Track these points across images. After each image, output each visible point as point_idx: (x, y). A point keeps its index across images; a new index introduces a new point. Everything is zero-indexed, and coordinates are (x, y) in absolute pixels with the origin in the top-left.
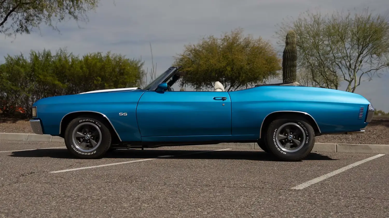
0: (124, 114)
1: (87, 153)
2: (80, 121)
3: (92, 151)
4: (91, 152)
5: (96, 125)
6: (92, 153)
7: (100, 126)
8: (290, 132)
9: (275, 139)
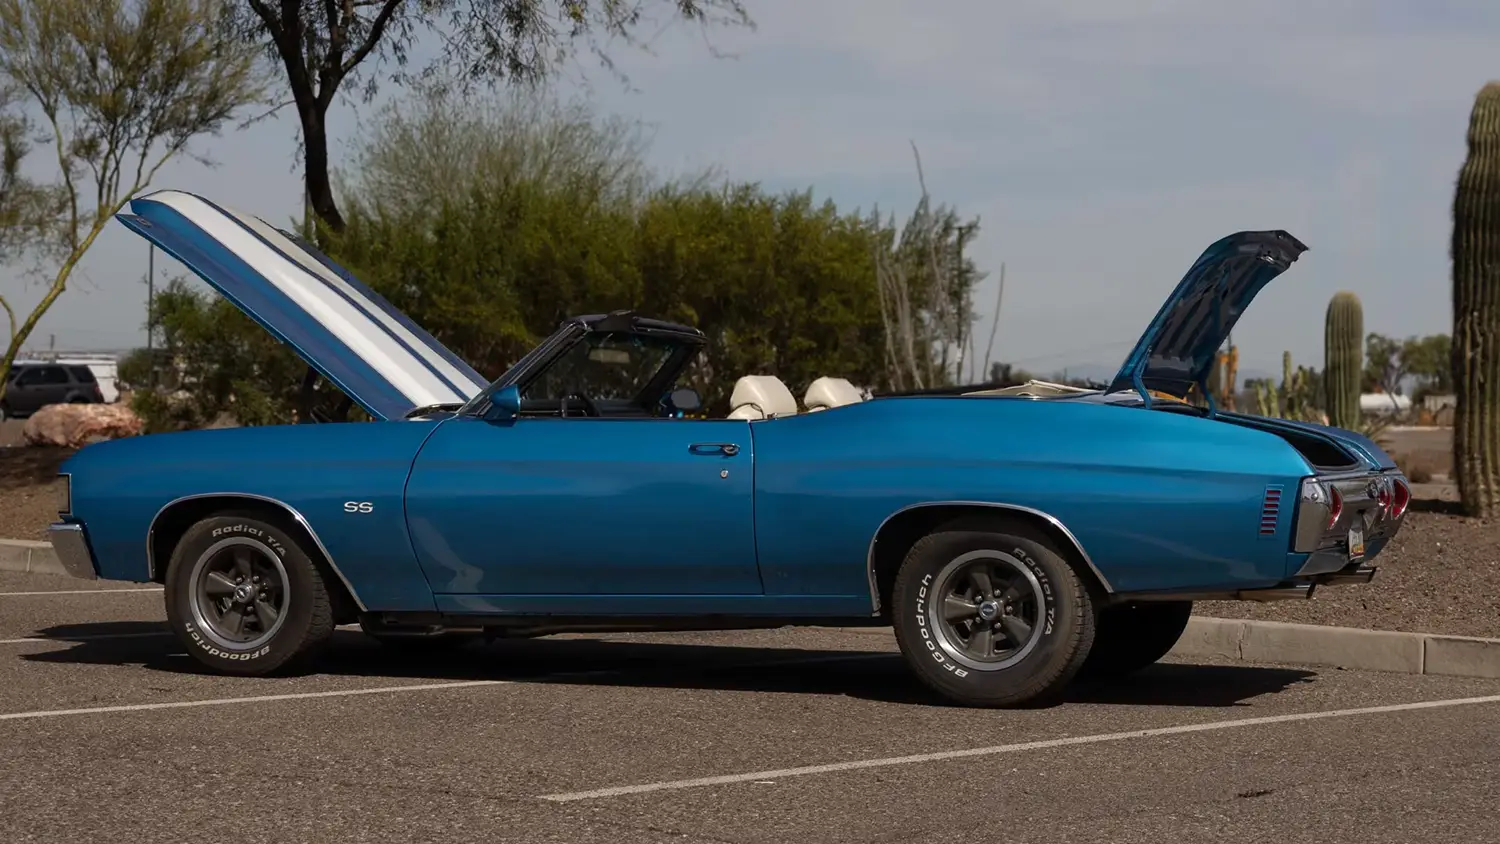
0: (361, 506)
1: (240, 652)
2: (214, 533)
3: (258, 646)
4: (252, 651)
5: (270, 545)
6: (257, 655)
7: (282, 551)
8: (995, 586)
9: (926, 614)
